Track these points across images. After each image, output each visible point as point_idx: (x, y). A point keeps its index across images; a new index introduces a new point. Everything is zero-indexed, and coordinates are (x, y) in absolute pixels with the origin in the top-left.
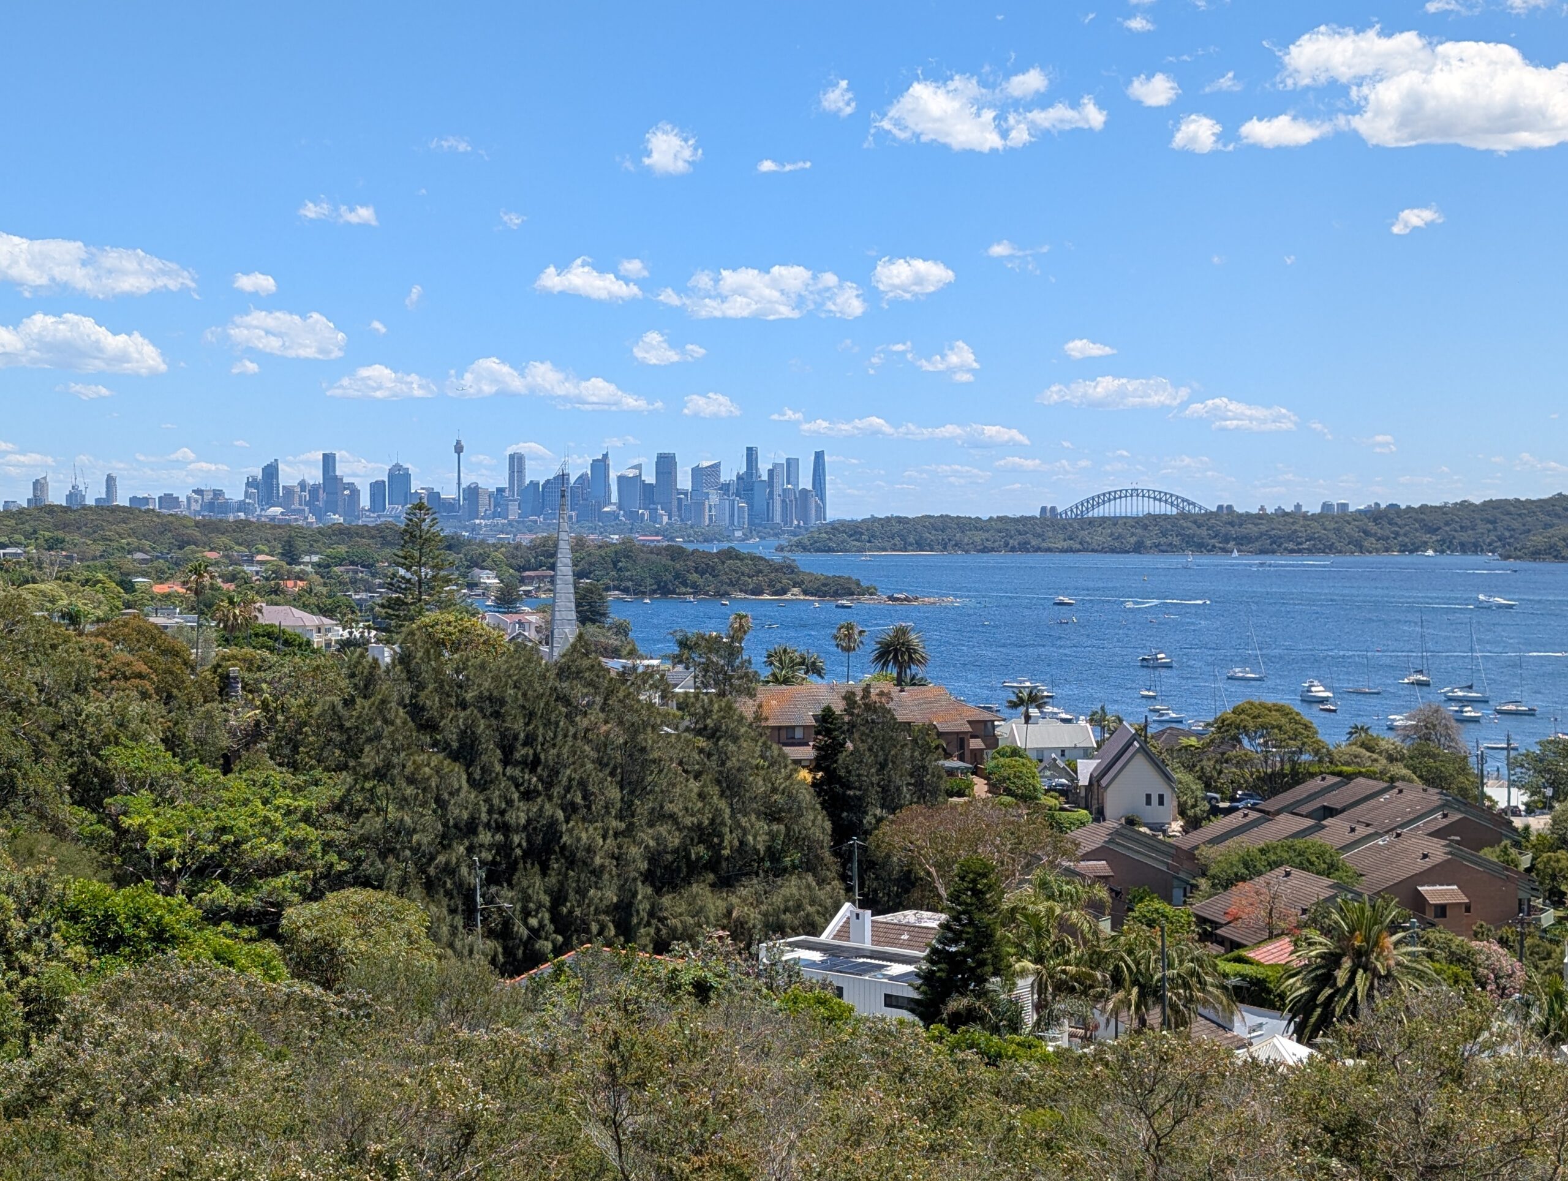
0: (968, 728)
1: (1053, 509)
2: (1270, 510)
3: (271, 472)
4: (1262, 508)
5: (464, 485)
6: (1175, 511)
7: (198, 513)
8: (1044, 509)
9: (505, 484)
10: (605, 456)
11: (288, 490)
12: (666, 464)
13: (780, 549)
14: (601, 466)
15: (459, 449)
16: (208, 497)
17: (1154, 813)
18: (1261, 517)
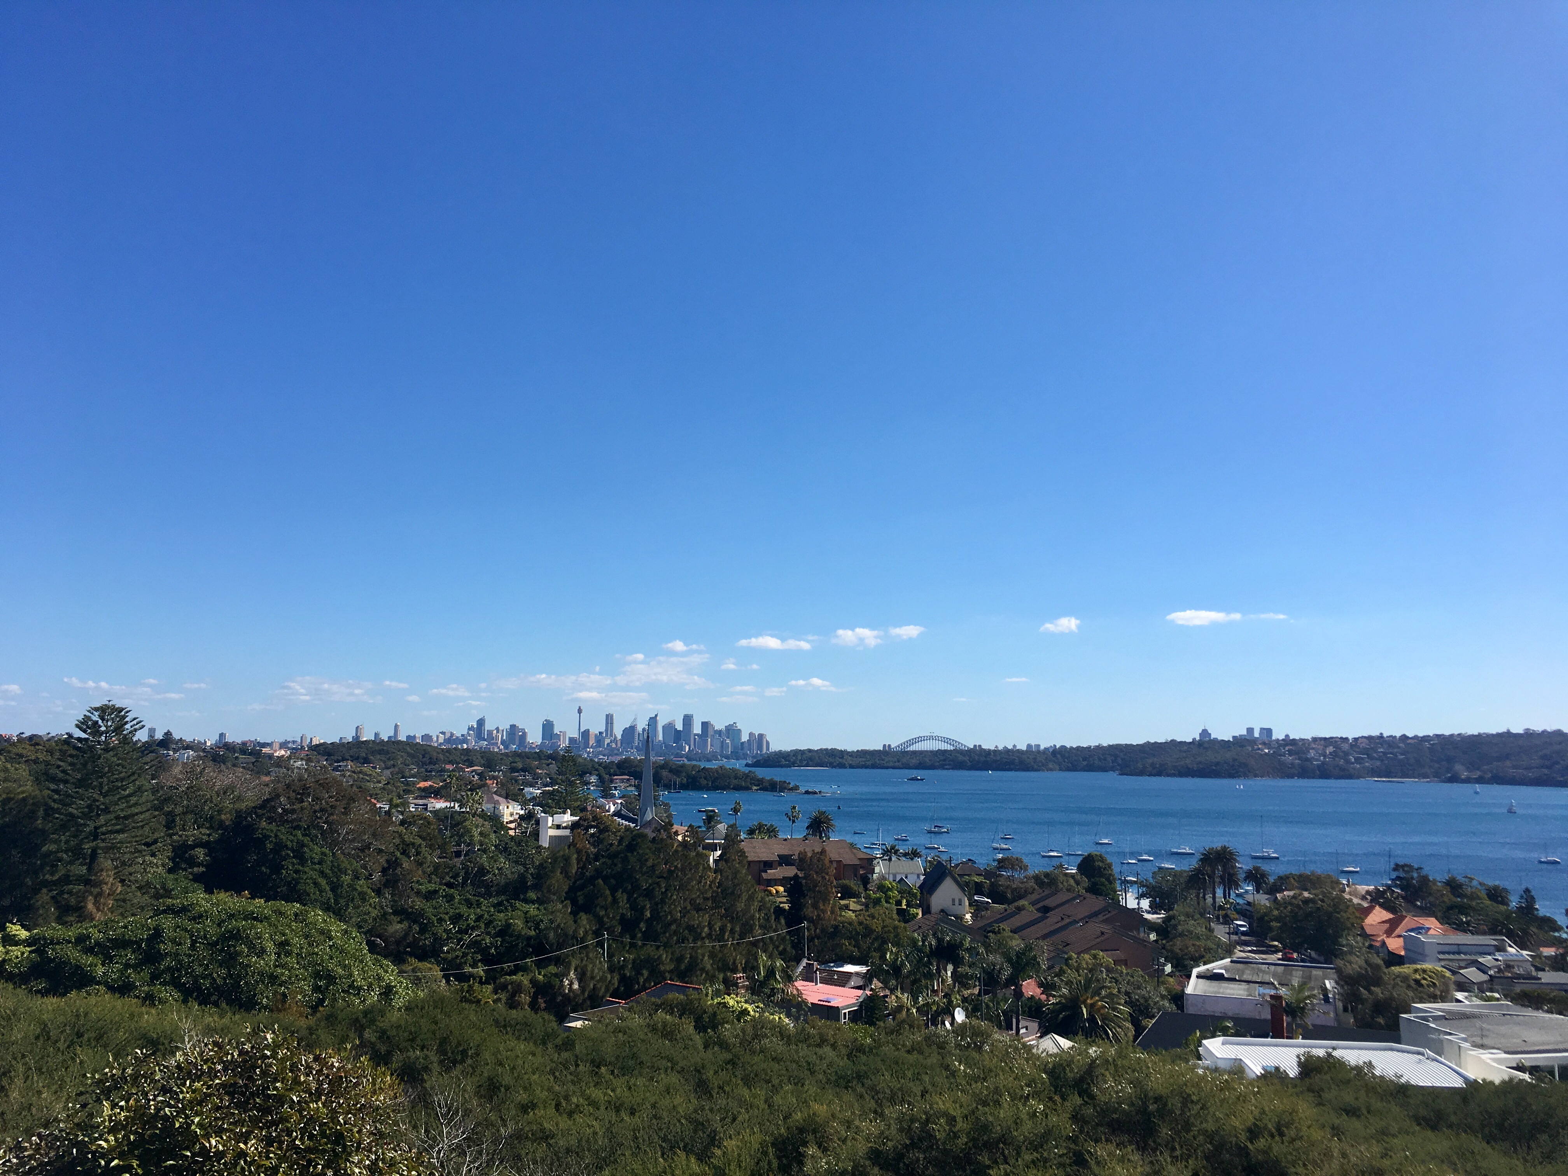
0: (858, 863)
1: (889, 746)
2: (1000, 748)
3: (481, 722)
4: (996, 747)
5: (582, 730)
6: (952, 748)
7: (441, 744)
8: (884, 746)
9: (603, 729)
10: (656, 716)
11: (490, 733)
12: (688, 720)
13: (747, 765)
14: (653, 721)
15: (580, 711)
16: (448, 735)
17: (957, 909)
18: (996, 752)
